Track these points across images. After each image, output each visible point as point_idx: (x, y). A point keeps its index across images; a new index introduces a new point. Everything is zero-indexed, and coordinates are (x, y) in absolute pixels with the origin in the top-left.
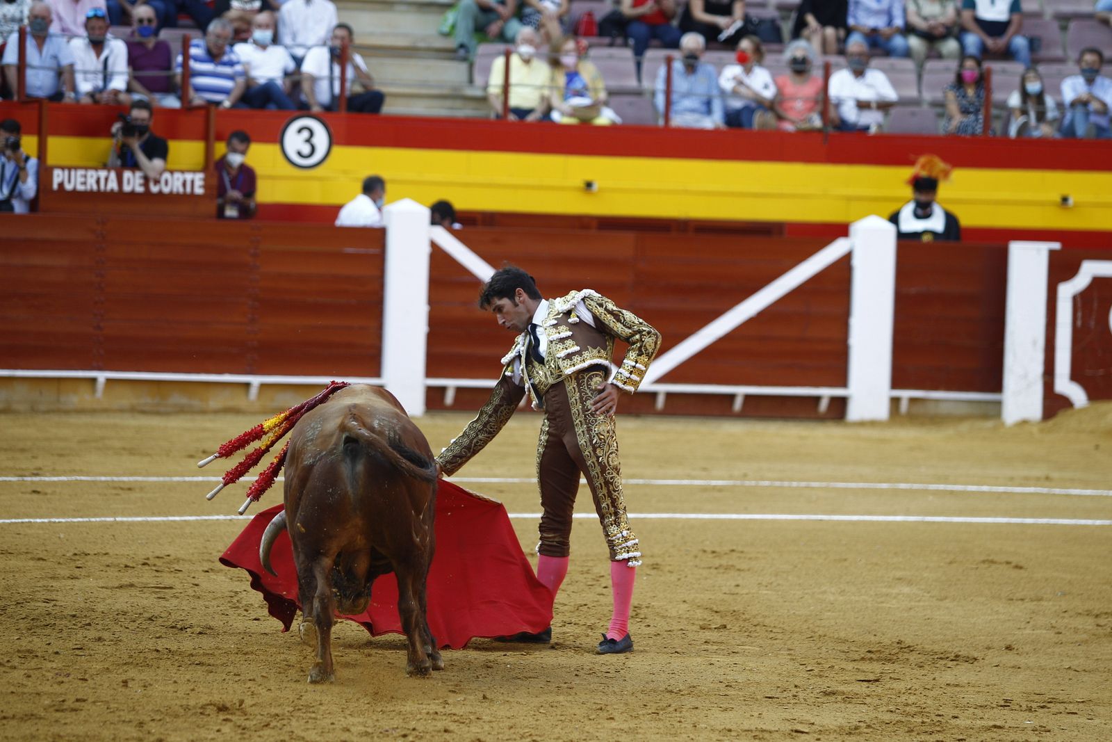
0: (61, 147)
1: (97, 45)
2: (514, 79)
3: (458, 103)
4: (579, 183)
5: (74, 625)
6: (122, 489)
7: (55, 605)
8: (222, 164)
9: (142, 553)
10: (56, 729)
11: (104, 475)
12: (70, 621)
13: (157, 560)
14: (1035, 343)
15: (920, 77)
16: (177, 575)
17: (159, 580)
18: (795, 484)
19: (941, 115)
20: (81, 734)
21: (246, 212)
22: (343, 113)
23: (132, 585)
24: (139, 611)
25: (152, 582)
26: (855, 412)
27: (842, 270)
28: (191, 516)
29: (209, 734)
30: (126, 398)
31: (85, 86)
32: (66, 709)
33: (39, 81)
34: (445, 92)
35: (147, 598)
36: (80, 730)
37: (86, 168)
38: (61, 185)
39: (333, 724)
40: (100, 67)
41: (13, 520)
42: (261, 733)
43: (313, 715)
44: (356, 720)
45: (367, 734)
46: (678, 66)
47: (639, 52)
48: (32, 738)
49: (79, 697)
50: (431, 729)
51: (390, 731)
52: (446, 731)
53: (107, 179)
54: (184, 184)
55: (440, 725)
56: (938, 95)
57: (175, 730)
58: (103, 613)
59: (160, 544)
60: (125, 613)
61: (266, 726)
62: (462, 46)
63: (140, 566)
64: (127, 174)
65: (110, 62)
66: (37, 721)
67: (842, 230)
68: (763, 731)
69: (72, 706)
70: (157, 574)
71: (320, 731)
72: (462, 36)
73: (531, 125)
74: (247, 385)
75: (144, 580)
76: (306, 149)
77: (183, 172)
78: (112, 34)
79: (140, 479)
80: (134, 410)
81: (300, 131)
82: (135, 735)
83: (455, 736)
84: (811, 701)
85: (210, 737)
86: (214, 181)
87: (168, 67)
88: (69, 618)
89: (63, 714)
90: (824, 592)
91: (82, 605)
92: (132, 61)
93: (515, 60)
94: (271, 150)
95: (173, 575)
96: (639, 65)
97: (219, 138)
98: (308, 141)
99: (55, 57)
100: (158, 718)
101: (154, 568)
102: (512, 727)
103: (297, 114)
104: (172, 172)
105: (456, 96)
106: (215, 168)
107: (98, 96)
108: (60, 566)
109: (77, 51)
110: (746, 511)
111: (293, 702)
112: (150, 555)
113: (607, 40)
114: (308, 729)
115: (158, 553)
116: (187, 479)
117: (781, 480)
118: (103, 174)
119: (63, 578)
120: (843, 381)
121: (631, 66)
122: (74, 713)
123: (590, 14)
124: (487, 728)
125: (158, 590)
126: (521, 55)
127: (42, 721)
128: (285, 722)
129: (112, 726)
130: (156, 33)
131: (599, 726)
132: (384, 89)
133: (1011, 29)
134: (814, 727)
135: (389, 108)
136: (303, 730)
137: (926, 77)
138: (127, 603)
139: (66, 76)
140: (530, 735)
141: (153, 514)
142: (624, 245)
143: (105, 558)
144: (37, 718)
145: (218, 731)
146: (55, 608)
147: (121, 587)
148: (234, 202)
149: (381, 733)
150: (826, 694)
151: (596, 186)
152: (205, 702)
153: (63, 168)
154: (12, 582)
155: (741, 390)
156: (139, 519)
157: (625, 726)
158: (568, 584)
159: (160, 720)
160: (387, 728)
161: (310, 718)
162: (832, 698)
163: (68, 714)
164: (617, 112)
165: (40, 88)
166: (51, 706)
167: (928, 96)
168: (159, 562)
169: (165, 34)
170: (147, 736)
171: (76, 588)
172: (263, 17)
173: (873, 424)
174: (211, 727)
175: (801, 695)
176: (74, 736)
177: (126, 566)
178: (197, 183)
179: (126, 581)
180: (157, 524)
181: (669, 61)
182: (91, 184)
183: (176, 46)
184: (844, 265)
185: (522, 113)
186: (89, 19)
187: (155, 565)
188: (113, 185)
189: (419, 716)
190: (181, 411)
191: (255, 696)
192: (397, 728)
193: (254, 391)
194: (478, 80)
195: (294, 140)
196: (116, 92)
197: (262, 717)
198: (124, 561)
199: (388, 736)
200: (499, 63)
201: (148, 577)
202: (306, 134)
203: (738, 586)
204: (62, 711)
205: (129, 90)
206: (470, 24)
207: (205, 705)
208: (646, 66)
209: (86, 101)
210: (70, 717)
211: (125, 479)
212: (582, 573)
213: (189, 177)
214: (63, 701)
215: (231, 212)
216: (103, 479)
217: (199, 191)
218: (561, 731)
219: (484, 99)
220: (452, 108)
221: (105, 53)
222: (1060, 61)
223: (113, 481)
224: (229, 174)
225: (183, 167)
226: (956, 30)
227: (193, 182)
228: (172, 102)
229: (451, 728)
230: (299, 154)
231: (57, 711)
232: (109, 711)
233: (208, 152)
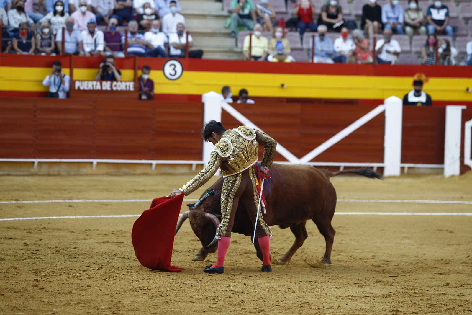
0: (79, 73)
1: (92, 33)
2: (253, 44)
3: (232, 54)
4: (279, 84)
5: (86, 257)
6: (103, 205)
7: (78, 250)
8: (141, 79)
9: (112, 229)
10: (79, 297)
11: (97, 199)
12: (84, 256)
13: (117, 232)
14: (456, 145)
15: (411, 42)
16: (125, 238)
17: (118, 240)
18: (364, 201)
19: (419, 57)
20: (89, 299)
21: (150, 97)
22: (187, 59)
23: (108, 242)
24: (111, 252)
25: (116, 241)
26: (387, 172)
27: (381, 117)
28: (130, 214)
29: (138, 299)
30: (105, 170)
31: (88, 49)
32: (83, 290)
33: (70, 47)
34: (227, 49)
35: (113, 247)
36: (89, 298)
37: (88, 81)
38: (79, 88)
39: (186, 295)
40: (93, 41)
41: (62, 217)
42: (158, 299)
43: (178, 291)
44: (195, 293)
45: (199, 299)
46: (317, 39)
47: (302, 33)
48: (70, 301)
49: (88, 285)
50: (224, 296)
51: (208, 297)
52: (230, 297)
53: (96, 85)
54: (126, 87)
55: (228, 295)
56: (418, 49)
57: (125, 298)
58: (97, 252)
59: (118, 226)
60: (105, 253)
61: (160, 296)
62: (233, 32)
63: (111, 235)
64: (104, 83)
65: (97, 40)
66: (72, 294)
67: (381, 102)
68: (353, 296)
69: (86, 288)
70: (117, 237)
71: (181, 297)
72: (233, 28)
73: (260, 63)
74: (151, 164)
75: (112, 240)
76: (173, 73)
77: (125, 81)
78: (98, 28)
79: (110, 201)
80: (108, 174)
81: (171, 65)
82: (110, 299)
83: (233, 299)
84: (371, 285)
85: (139, 300)
86: (138, 85)
87: (120, 41)
88: (84, 255)
89: (82, 291)
90: (376, 242)
91: (89, 250)
92: (106, 39)
93: (254, 37)
94: (159, 73)
95: (124, 238)
96: (302, 39)
97: (139, 68)
98: (174, 69)
99: (76, 38)
100: (119, 293)
101: (116, 235)
102: (255, 296)
103: (169, 59)
104: (121, 82)
105: (231, 51)
106: (138, 80)
107: (93, 53)
108: (80, 235)
109: (84, 36)
110: (345, 211)
111: (171, 286)
112: (114, 230)
113: (289, 29)
114: (176, 297)
115: (117, 230)
116: (129, 201)
117: (359, 199)
118: (95, 83)
119: (81, 239)
120: (382, 160)
121: (298, 39)
122: (86, 291)
123: (282, 19)
124: (246, 296)
125: (118, 244)
126: (256, 36)
127: (74, 294)
128: (167, 294)
129: (101, 296)
130: (115, 29)
131: (289, 295)
132: (203, 49)
133: (445, 23)
134: (373, 295)
135: (205, 56)
136: (174, 297)
137: (413, 42)
138: (106, 248)
139: (80, 45)
140: (263, 299)
141: (116, 214)
142: (296, 109)
143: (97, 231)
144: (72, 293)
145: (142, 298)
146: (78, 251)
147: (103, 243)
148: (146, 93)
149: (205, 298)
150: (377, 282)
151: (286, 86)
152: (137, 287)
153: (79, 81)
154: (62, 241)
155: (343, 165)
156: (110, 216)
157: (299, 295)
158: (276, 240)
159: (119, 294)
160: (207, 296)
161: (177, 293)
162: (380, 284)
163: (84, 292)
164: (293, 57)
165: (71, 50)
166: (77, 289)
167: (414, 49)
168: (118, 233)
169: (118, 29)
170: (114, 300)
171: (86, 243)
172: (156, 22)
173: (394, 177)
174: (139, 296)
175: (367, 282)
176: (86, 300)
177: (106, 235)
178: (131, 86)
179: (105, 240)
180: (117, 218)
181: (313, 37)
182: (90, 87)
183: (123, 34)
184: (382, 116)
185: (256, 58)
186: (88, 23)
187: (116, 234)
188: (98, 87)
189: (219, 292)
190: (126, 174)
191: (156, 284)
192: (211, 296)
193: (154, 167)
194: (239, 45)
195: (168, 69)
196: (100, 51)
197: (159, 292)
198: (105, 233)
199: (207, 299)
200: (247, 39)
201: (113, 239)
202: (173, 67)
203: (342, 240)
204: (82, 290)
205: (105, 50)
206: (236, 24)
207: (137, 288)
208: (305, 39)
209: (88, 55)
210: (85, 293)
211: (104, 201)
212: (282, 236)
213: (128, 84)
214: (82, 287)
215: (144, 97)
216: (96, 201)
217: (132, 89)
218: (274, 297)
219: (241, 53)
220: (229, 56)
221: (95, 36)
222: (465, 35)
223: (100, 202)
224: (143, 82)
225: (126, 80)
226: (424, 24)
227: (129, 86)
228: (121, 55)
229: (232, 296)
230: (171, 75)
231: (80, 290)
232: (100, 290)
233: (135, 74)
